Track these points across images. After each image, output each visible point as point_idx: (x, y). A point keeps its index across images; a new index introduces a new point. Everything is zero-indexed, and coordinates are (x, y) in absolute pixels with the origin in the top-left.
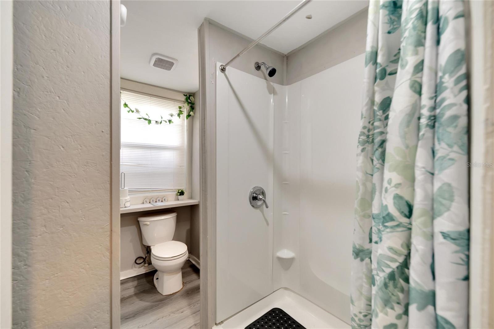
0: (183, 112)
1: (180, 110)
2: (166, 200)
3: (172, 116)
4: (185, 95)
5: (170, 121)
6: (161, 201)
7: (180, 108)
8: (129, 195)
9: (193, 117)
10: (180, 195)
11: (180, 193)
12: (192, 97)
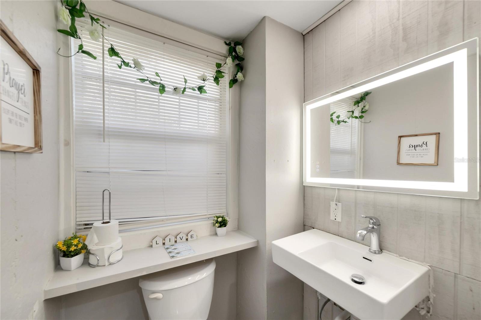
0: (223, 74)
1: (219, 69)
2: (195, 236)
3: (204, 80)
4: (228, 43)
5: (200, 89)
6: (184, 239)
7: (219, 65)
8: (120, 232)
9: (242, 82)
10: (220, 227)
11: (220, 223)
12: (240, 47)
